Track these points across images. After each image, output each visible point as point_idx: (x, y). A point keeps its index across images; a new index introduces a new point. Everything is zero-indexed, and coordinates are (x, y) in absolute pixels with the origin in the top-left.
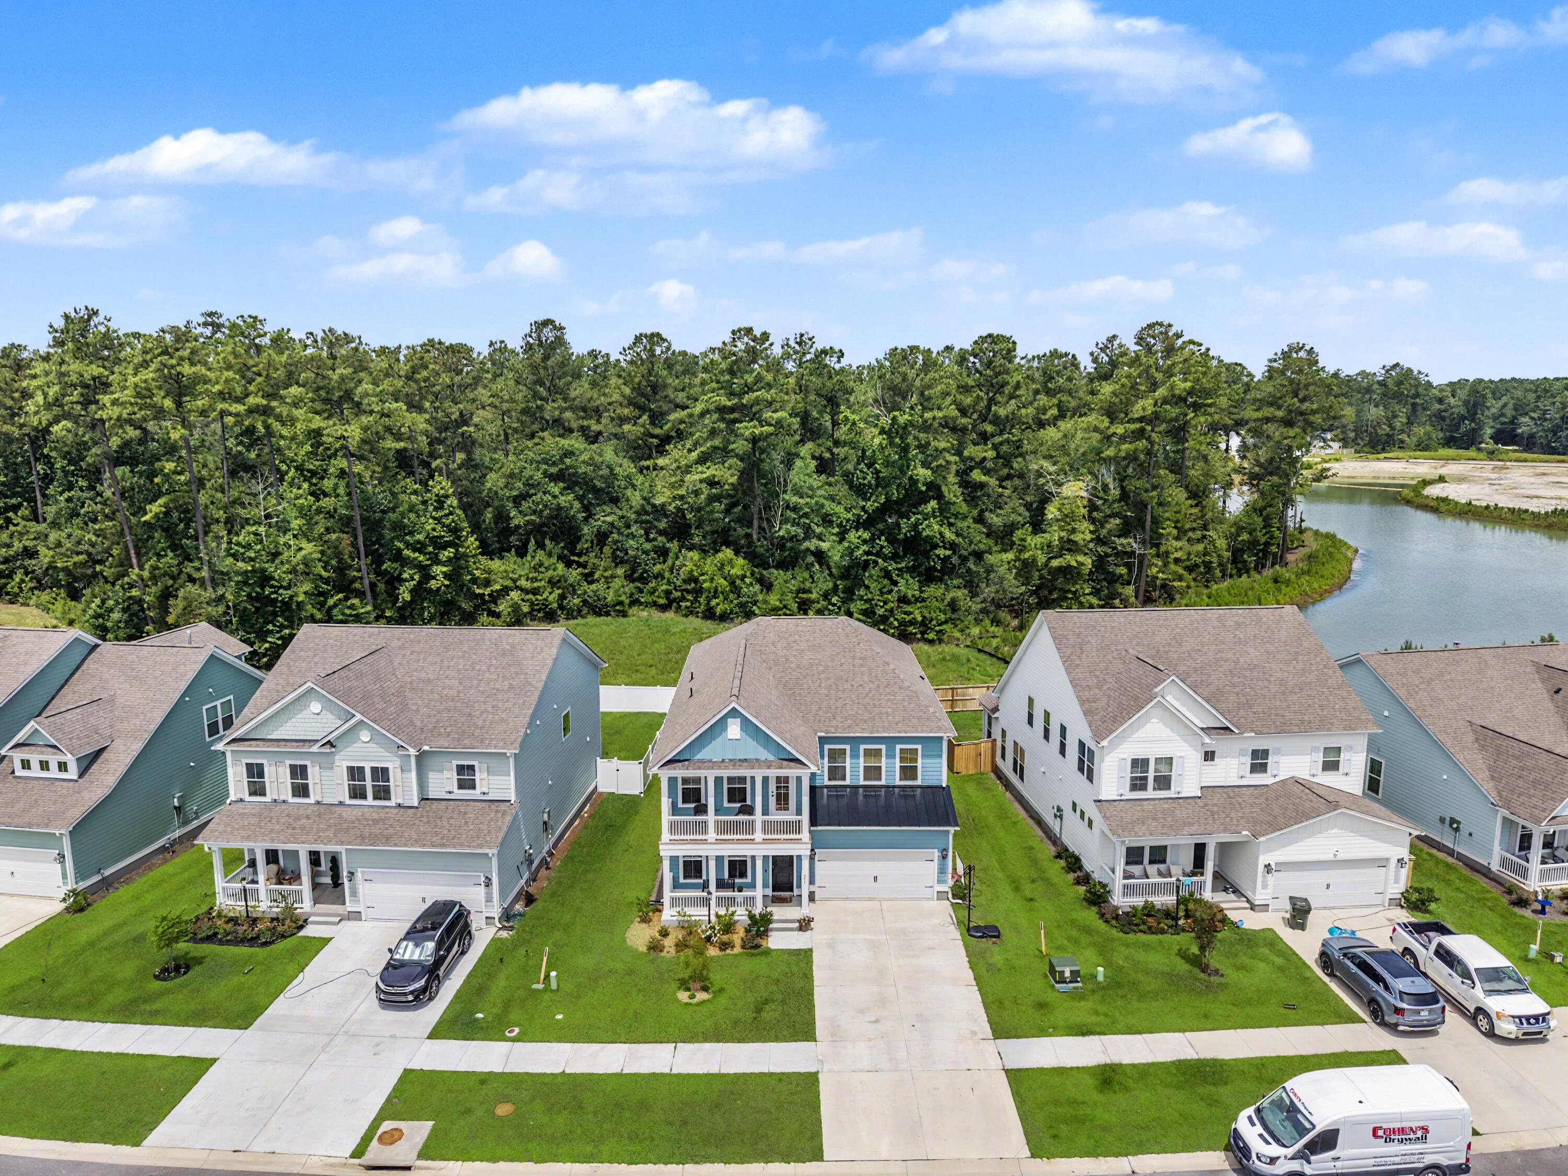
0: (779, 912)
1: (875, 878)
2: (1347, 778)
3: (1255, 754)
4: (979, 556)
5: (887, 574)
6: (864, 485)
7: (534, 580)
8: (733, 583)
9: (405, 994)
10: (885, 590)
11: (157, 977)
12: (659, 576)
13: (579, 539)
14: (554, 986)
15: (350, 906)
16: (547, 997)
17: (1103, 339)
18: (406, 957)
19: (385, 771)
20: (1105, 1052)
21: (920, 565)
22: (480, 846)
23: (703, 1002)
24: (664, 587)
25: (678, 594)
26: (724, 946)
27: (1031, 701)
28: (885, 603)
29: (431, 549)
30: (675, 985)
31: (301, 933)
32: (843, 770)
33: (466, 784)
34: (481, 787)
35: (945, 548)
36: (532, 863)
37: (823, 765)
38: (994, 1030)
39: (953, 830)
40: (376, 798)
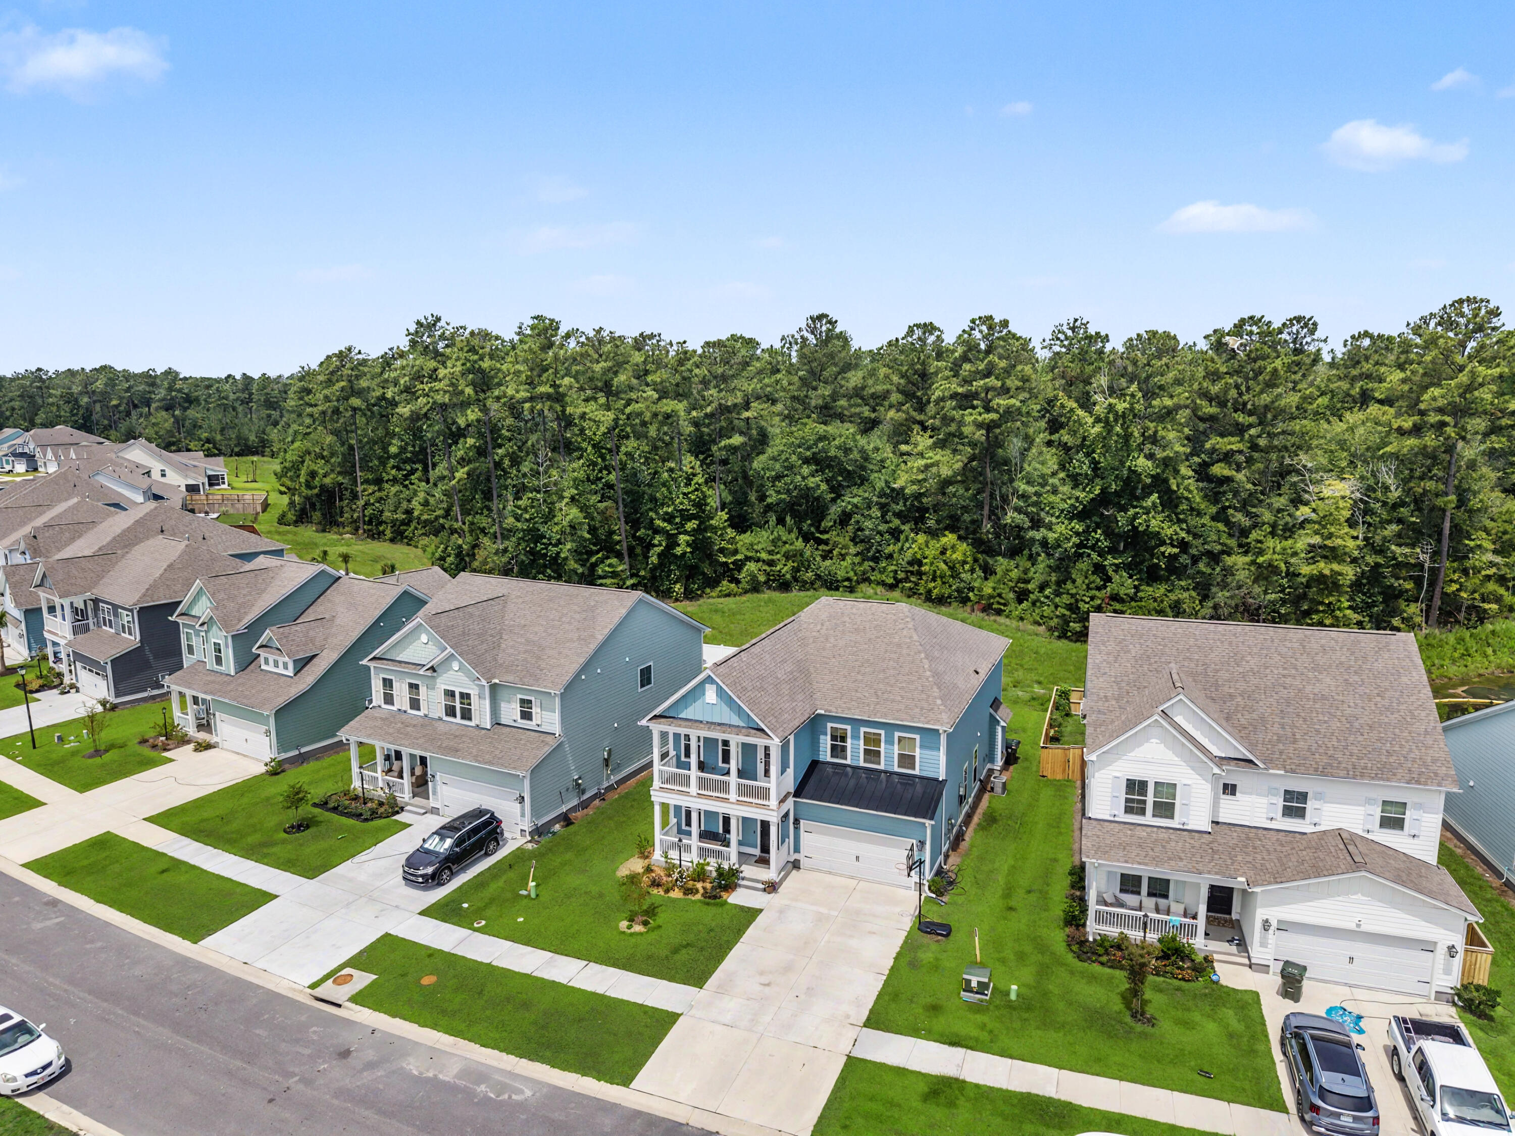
0: (749, 871)
1: (857, 858)
2: (1416, 841)
3: (1289, 795)
4: (1214, 558)
5: (1099, 569)
6: (1081, 474)
7: (771, 552)
8: (952, 568)
9: (419, 876)
10: (1092, 586)
11: (285, 831)
12: (890, 556)
13: (825, 517)
14: (533, 894)
15: (432, 803)
16: (525, 901)
18: (431, 848)
19: (468, 696)
20: (961, 1067)
21: (1142, 562)
22: (514, 768)
24: (893, 568)
25: (904, 575)
26: (688, 891)
28: (1092, 598)
29: (678, 520)
30: (624, 914)
31: (397, 817)
32: (844, 749)
33: (526, 716)
34: (536, 719)
35: (1173, 546)
36: (583, 792)
37: (826, 742)
38: (868, 1019)
39: (928, 823)
40: (463, 718)
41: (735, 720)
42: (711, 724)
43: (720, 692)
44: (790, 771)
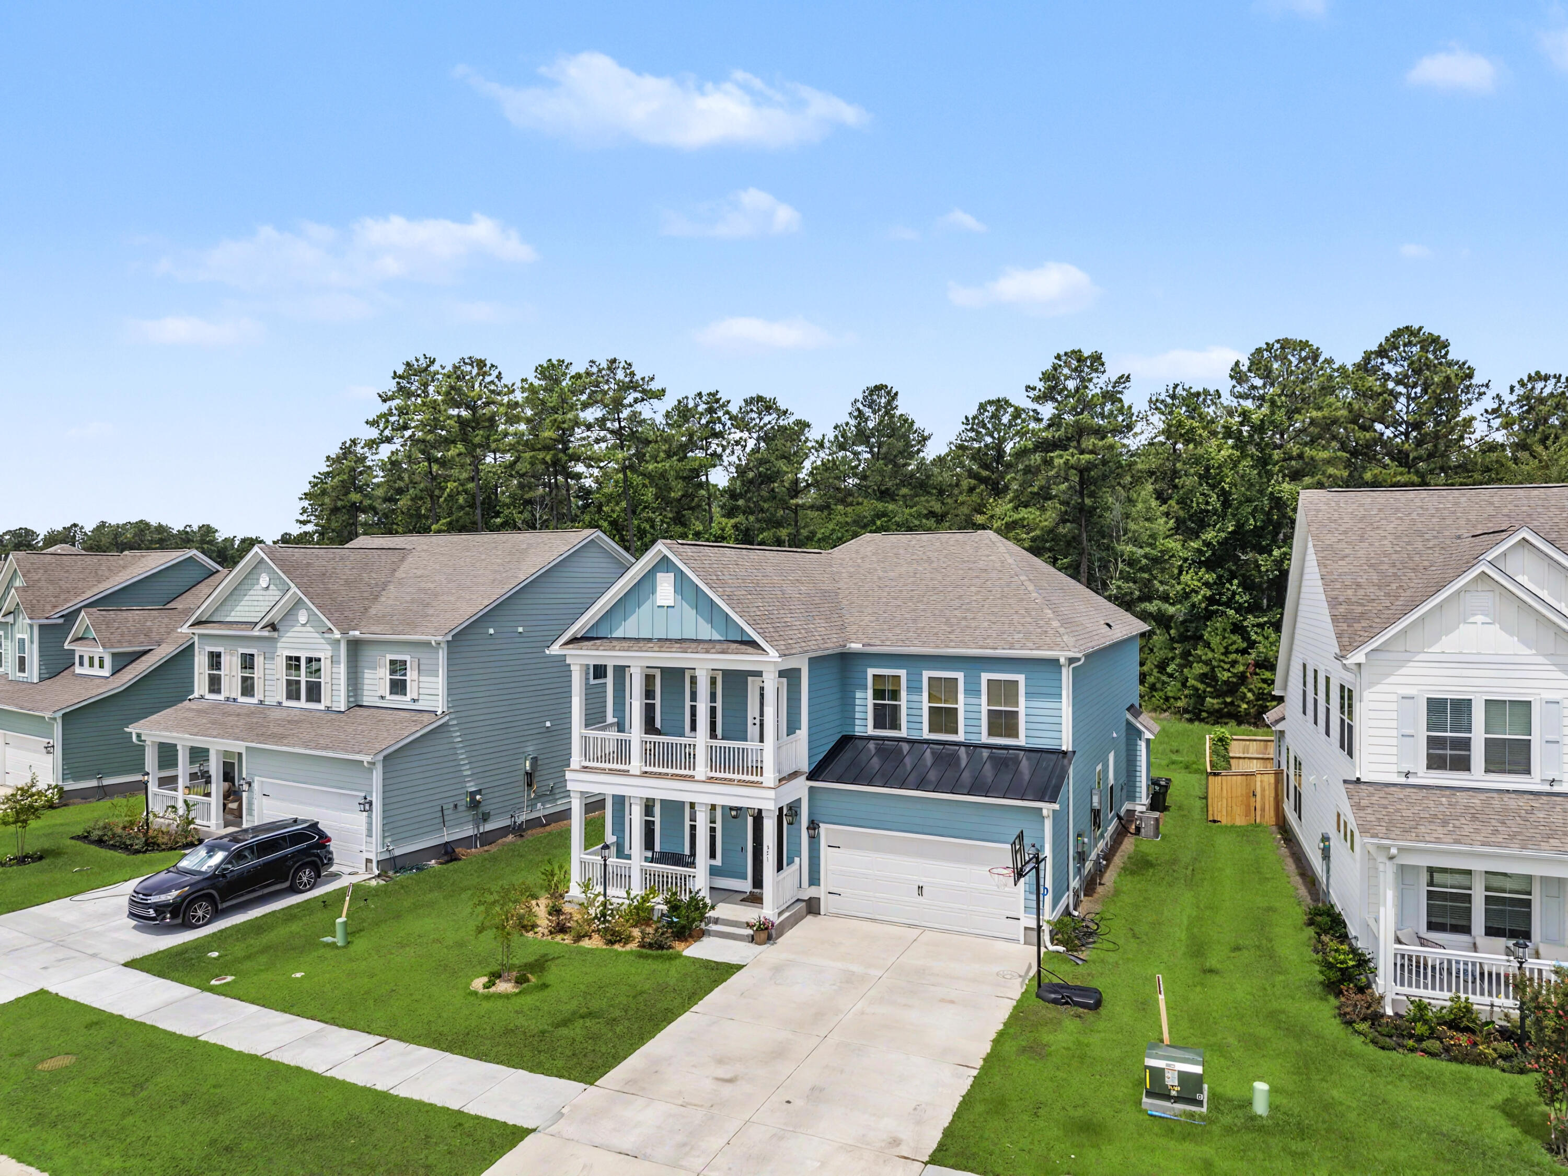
0: (727, 911)
1: (920, 889)
9: (147, 906)
10: (1232, 648)
14: (340, 941)
16: (320, 952)
19: (317, 661)
26: (615, 939)
27: (1304, 671)
30: (488, 969)
32: (895, 709)
33: (398, 687)
34: (412, 690)
36: (485, 818)
37: (865, 701)
38: (941, 1147)
39: (1047, 808)
40: (309, 699)
41: (706, 631)
42: (665, 642)
43: (681, 579)
44: (803, 733)
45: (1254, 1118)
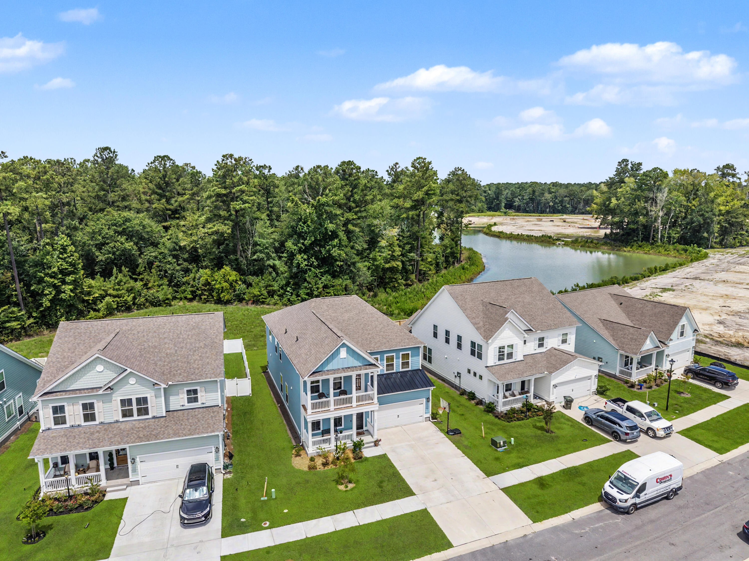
0: (364, 439)
1: (398, 416)
2: (570, 345)
3: (540, 339)
5: (316, 275)
6: (302, 232)
7: (117, 290)
8: (231, 284)
9: (200, 518)
10: (317, 283)
11: (26, 543)
12: (187, 283)
13: (137, 266)
14: (274, 497)
15: (132, 478)
16: (272, 502)
17: (392, 164)
18: (192, 498)
19: (145, 399)
20: (534, 473)
21: (330, 270)
22: (213, 431)
23: (352, 489)
24: (191, 289)
25: (200, 292)
27: (435, 327)
29: (60, 276)
30: (334, 483)
33: (193, 400)
34: (201, 400)
35: (340, 261)
38: (485, 474)
39: (431, 388)
40: (139, 415)
41: (357, 363)
42: (342, 369)
43: (349, 350)
45: (513, 445)
